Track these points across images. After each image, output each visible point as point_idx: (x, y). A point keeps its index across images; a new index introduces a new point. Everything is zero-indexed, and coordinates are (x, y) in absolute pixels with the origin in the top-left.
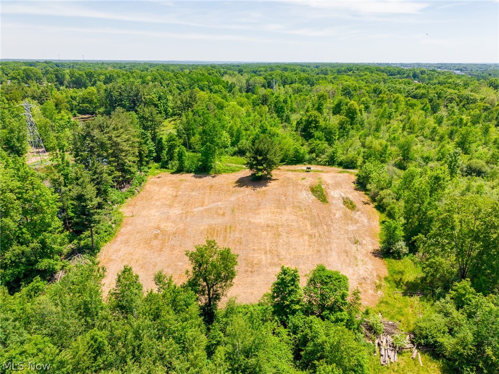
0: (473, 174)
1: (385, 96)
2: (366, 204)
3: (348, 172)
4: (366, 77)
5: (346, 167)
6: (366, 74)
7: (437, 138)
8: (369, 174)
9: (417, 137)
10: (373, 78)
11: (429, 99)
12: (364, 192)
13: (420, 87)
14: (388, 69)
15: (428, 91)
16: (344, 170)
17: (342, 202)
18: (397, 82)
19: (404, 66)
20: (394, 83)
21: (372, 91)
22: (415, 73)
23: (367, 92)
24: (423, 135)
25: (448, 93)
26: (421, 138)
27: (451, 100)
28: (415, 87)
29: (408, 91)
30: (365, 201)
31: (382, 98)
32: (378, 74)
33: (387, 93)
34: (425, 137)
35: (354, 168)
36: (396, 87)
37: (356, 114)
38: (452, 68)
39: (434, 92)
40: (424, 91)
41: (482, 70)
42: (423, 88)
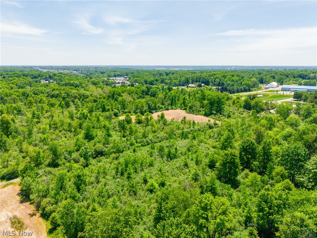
0: (99, 156)
1: (31, 98)
2: (32, 216)
3: (12, 184)
4: (15, 81)
5: (9, 179)
6: (15, 79)
7: (73, 130)
8: (29, 186)
9: (60, 131)
10: (20, 81)
11: (62, 97)
12: (29, 203)
13: (55, 90)
14: (31, 73)
15: (60, 92)
16: (8, 182)
17: (10, 225)
18: (39, 86)
19: (42, 69)
20: (36, 86)
21: (21, 95)
22: (50, 75)
23: (17, 96)
24: (64, 130)
25: (72, 93)
26: (63, 132)
27: (75, 97)
28: (51, 89)
29: (48, 93)
30: (31, 213)
31: (30, 101)
32: (24, 78)
33: (33, 96)
34: (66, 131)
35: (16, 177)
36: (38, 89)
37: (10, 124)
38: (71, 69)
39: (64, 92)
40: (57, 92)
41: (87, 70)
42: (56, 89)
